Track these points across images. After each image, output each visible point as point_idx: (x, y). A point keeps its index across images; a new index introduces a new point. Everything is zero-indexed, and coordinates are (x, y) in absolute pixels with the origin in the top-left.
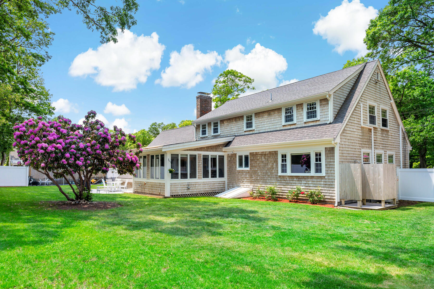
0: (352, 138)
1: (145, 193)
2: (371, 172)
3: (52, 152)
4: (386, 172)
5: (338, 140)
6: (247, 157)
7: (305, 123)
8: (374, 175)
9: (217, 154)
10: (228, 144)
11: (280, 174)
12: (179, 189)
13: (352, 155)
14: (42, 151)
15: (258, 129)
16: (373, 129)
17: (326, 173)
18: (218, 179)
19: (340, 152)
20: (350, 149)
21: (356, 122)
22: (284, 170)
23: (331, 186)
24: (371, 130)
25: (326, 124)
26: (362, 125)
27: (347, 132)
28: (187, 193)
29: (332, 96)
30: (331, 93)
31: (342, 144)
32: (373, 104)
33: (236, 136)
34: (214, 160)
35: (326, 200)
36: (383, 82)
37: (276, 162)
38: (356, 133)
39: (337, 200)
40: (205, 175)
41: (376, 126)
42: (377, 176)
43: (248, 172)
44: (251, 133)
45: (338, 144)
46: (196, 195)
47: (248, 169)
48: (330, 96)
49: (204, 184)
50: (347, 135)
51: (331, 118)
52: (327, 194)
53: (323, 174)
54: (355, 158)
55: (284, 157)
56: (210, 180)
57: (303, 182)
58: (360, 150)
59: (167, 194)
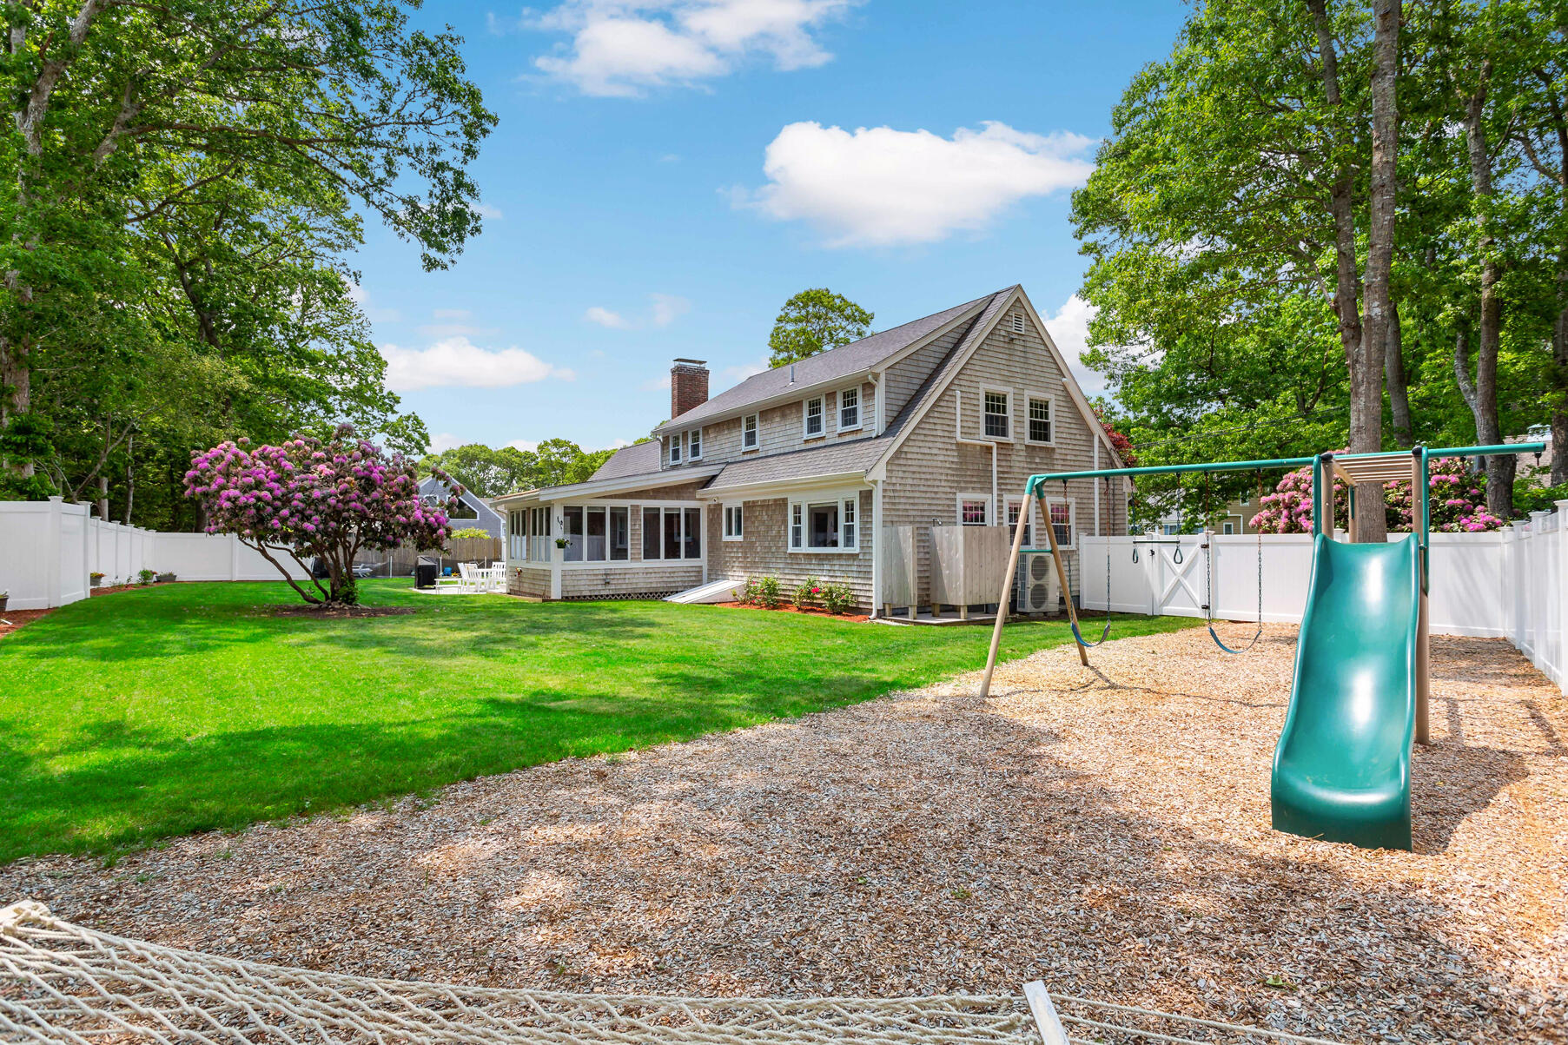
0: (924, 470)
1: (524, 594)
2: (945, 544)
3: (247, 506)
4: (974, 545)
5: (880, 473)
6: (739, 510)
7: (840, 435)
8: (950, 550)
9: (682, 505)
10: (708, 482)
11: (791, 549)
12: (583, 582)
13: (926, 507)
14: (226, 505)
15: (766, 448)
16: (995, 446)
17: (862, 548)
18: (683, 562)
19: (887, 500)
20: (917, 495)
21: (940, 433)
22: (797, 543)
23: (867, 575)
24: (989, 449)
25: (870, 439)
26: (960, 440)
27: (909, 456)
28: (603, 593)
29: (883, 377)
30: (881, 370)
31: (894, 484)
32: (997, 388)
33: (728, 463)
34: (669, 518)
35: (861, 606)
36: (1036, 335)
37: (785, 522)
38: (941, 458)
39: (876, 605)
40: (651, 552)
41: (1011, 439)
42: (953, 552)
43: (740, 545)
44: (754, 456)
45: (880, 483)
46: (627, 597)
47: (740, 538)
48: (876, 377)
49: (647, 572)
50: (910, 462)
51: (879, 425)
52: (862, 593)
53: (856, 549)
54: (935, 513)
55: (797, 510)
56: (662, 563)
57: (826, 567)
58: (951, 496)
59: (556, 593)
